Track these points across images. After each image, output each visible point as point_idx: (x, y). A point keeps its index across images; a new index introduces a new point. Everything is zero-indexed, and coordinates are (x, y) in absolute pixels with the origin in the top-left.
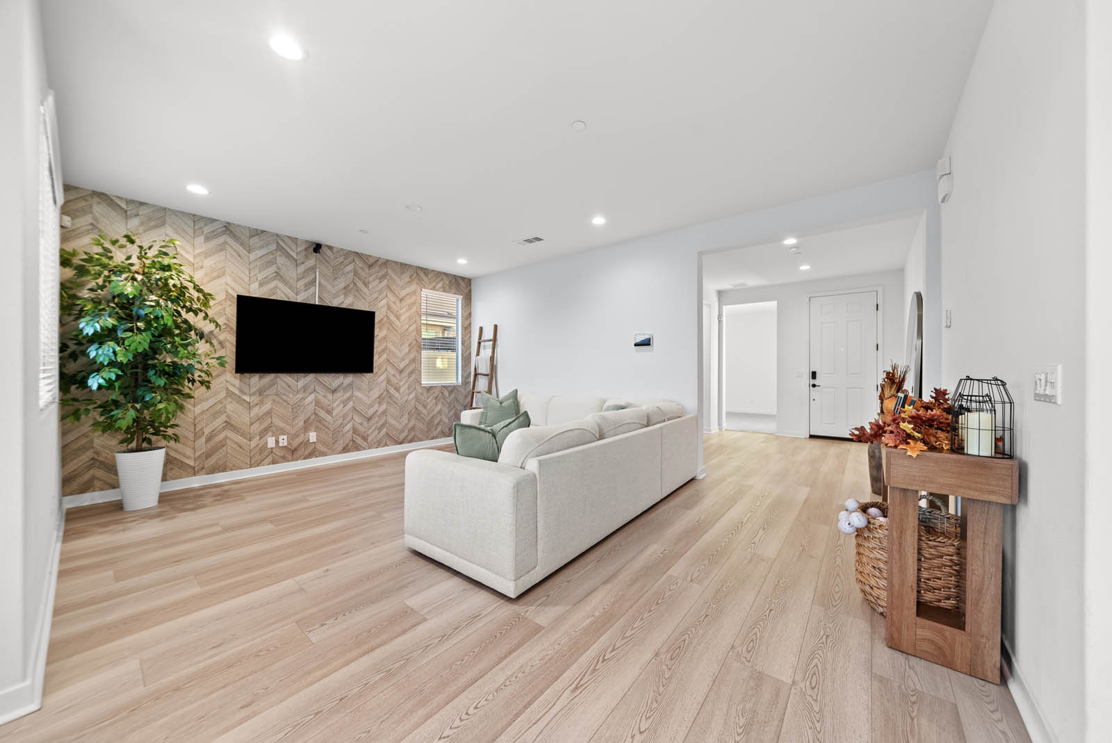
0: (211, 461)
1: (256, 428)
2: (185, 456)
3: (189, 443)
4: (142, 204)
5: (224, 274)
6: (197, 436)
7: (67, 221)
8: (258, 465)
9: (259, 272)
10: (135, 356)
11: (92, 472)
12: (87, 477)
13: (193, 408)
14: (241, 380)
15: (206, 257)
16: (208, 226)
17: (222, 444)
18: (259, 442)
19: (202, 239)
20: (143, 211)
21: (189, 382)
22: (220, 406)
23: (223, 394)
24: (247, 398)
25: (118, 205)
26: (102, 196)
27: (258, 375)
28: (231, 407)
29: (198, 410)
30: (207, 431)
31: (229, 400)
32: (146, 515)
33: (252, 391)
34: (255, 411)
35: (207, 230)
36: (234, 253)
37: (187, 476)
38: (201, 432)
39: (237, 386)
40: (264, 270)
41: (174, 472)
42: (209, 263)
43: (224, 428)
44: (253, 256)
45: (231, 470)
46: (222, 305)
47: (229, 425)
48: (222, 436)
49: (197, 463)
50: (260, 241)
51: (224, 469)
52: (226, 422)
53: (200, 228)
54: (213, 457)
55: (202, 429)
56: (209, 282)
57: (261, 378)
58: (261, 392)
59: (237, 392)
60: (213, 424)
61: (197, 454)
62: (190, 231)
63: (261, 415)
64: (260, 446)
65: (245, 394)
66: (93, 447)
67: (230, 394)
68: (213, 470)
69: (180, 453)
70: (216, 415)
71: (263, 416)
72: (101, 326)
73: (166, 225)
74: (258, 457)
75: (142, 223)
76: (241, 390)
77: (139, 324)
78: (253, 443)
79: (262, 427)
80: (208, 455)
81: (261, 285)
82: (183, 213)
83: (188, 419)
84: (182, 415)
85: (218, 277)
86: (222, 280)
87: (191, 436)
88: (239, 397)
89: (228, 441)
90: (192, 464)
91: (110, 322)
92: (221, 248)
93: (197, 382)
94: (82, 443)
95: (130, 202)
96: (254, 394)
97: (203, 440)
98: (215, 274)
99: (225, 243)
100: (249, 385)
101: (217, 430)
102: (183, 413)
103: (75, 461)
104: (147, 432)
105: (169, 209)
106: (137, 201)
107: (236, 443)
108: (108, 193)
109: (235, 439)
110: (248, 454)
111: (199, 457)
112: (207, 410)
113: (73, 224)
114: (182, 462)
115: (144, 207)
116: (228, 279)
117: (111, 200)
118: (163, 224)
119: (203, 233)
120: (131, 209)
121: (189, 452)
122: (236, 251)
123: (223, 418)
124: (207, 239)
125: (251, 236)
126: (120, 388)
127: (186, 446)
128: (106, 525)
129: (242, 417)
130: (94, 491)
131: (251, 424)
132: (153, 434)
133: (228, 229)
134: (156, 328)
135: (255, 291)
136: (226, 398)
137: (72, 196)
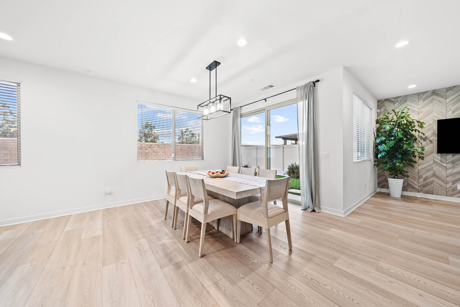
0: (426, 189)
1: (450, 179)
2: (414, 184)
3: (416, 180)
4: (399, 97)
5: (432, 112)
6: (420, 177)
7: (378, 111)
8: (451, 196)
9: (452, 106)
10: (390, 148)
11: (384, 183)
12: (383, 184)
13: (418, 167)
14: (441, 157)
15: (423, 108)
16: (424, 95)
17: (431, 183)
18: (451, 185)
19: (422, 101)
20: (399, 99)
21: (413, 157)
22: (431, 167)
23: (432, 162)
24: (445, 165)
25: (392, 101)
26: (387, 100)
27: (451, 154)
28: (436, 168)
29: (420, 168)
30: (424, 176)
31: (435, 165)
32: (395, 199)
33: (448, 162)
34: (449, 171)
35: (424, 97)
36: (437, 102)
37: (415, 192)
38: (421, 176)
39: (439, 159)
40: (455, 105)
41: (410, 189)
42: (424, 110)
43: (432, 177)
44: (448, 100)
45: (436, 194)
46: (431, 125)
47: (434, 175)
48: (431, 179)
49: (419, 188)
50: (453, 92)
51: (432, 193)
52: (433, 174)
53: (421, 97)
54: (427, 187)
55: (422, 175)
56: (424, 117)
57: (453, 156)
58: (453, 162)
59: (439, 162)
60: (427, 174)
61: (419, 185)
62: (417, 100)
63: (453, 173)
64: (452, 187)
65: (444, 163)
66: (385, 175)
67: (435, 162)
68: (427, 192)
69: (412, 183)
70: (428, 170)
71: (454, 173)
72: (381, 140)
73: (408, 101)
74: (451, 193)
75: (399, 104)
76: (441, 161)
77: (392, 138)
78: (448, 186)
79: (454, 179)
80: (424, 186)
81: (453, 112)
82: (414, 94)
83: (416, 171)
84: (413, 169)
85: (429, 114)
86: (431, 115)
87: (417, 177)
88: (440, 164)
89: (434, 182)
90: (417, 188)
91: (384, 138)
92: (431, 102)
93: (418, 157)
94: (382, 174)
95: (395, 98)
96: (449, 163)
97: (422, 179)
98: (428, 113)
99: (433, 99)
100: (446, 159)
101: (428, 177)
102: (414, 168)
103: (381, 178)
104: (398, 172)
105: (408, 95)
106: (397, 97)
107: (438, 184)
108: (388, 98)
109: (438, 182)
110: (446, 190)
111: (420, 186)
112: (424, 168)
113: (380, 111)
114: (413, 186)
115: (400, 98)
116: (434, 114)
117: (390, 100)
118: (406, 101)
119: (422, 98)
120: (396, 100)
121: (416, 183)
122: (438, 101)
123: (432, 172)
124: (424, 100)
125: (447, 91)
126: (387, 158)
127: (415, 180)
128: (382, 197)
129: (443, 173)
130: (385, 188)
131: (447, 177)
132: (399, 174)
133: (435, 93)
134: (398, 139)
135: (450, 116)
136: (433, 164)
137: (379, 103)
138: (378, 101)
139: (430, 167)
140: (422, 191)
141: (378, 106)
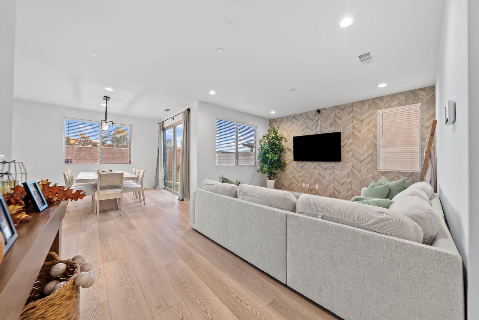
1: (300, 180)
4: (279, 118)
6: (288, 179)
8: (300, 192)
9: (302, 127)
14: (295, 164)
16: (290, 118)
17: (292, 183)
18: (301, 184)
23: (292, 167)
24: (298, 169)
28: (295, 172)
30: (290, 178)
34: (300, 174)
43: (293, 178)
44: (300, 123)
48: (292, 180)
50: (302, 117)
52: (293, 176)
55: (288, 177)
57: (302, 163)
58: (302, 168)
60: (291, 176)
64: (301, 186)
70: (291, 174)
71: (302, 176)
76: (297, 167)
78: (299, 184)
79: (302, 180)
80: (289, 185)
81: (302, 131)
83: (286, 174)
87: (286, 179)
92: (293, 123)
96: (300, 168)
97: (289, 180)
99: (294, 121)
100: (298, 165)
109: (295, 182)
110: (298, 188)
112: (290, 172)
119: (289, 120)
122: (296, 123)
125: (300, 116)
129: (297, 175)
131: (299, 178)
133: (294, 117)
135: (301, 134)
136: (293, 169)
137: (270, 121)
138: (270, 120)
139: (292, 171)
140: (288, 189)
141: (269, 124)
